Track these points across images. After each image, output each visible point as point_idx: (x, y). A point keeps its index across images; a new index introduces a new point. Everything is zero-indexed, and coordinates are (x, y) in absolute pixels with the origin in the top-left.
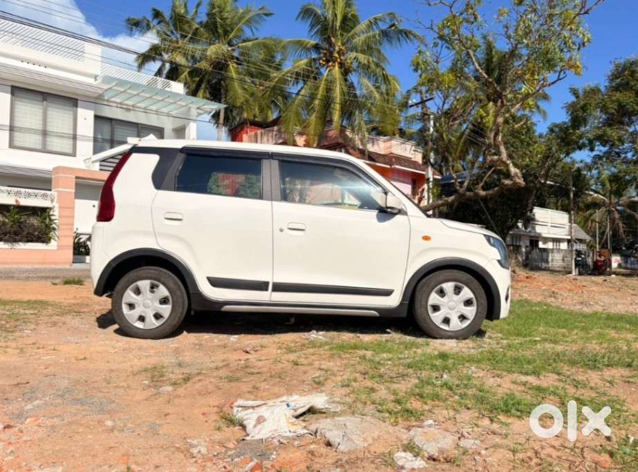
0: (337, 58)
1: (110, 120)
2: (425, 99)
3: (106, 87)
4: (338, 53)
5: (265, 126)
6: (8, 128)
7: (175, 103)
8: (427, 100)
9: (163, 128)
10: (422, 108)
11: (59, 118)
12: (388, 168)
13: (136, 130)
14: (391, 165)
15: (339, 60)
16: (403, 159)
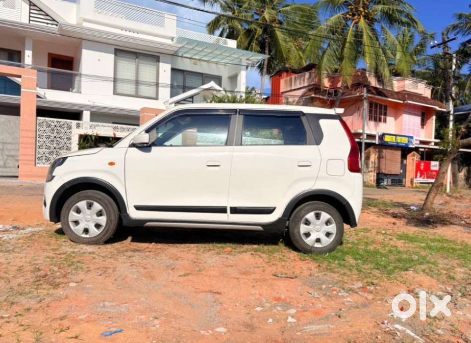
0: (361, 12)
1: (183, 71)
2: (447, 40)
3: (179, 46)
4: (363, 7)
5: (298, 72)
6: (112, 80)
7: (229, 56)
8: (448, 41)
9: (221, 77)
10: (444, 49)
11: (147, 71)
12: (401, 103)
13: (201, 78)
14: (404, 101)
15: (363, 13)
16: (415, 96)
